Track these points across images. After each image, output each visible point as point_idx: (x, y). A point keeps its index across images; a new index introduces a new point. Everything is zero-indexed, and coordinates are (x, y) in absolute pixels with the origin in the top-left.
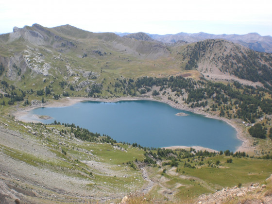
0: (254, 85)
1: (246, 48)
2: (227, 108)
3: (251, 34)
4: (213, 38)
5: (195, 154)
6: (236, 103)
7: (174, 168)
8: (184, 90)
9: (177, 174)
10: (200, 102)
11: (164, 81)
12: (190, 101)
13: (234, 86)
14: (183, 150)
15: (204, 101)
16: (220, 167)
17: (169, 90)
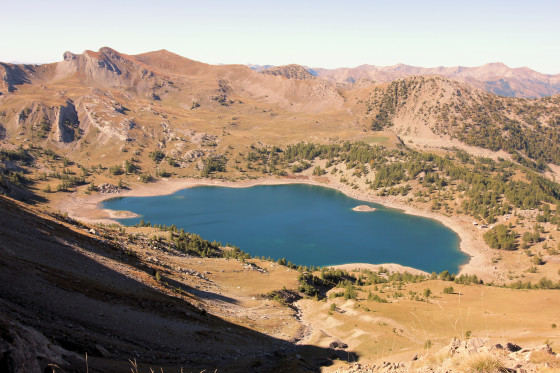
0: (494, 156)
1: (480, 90)
2: (445, 198)
3: (491, 64)
4: (421, 73)
5: (387, 278)
6: (460, 189)
7: (350, 302)
8: (368, 166)
9: (355, 313)
10: (397, 186)
11: (333, 149)
12: (380, 185)
13: (457, 159)
14: (366, 271)
15: (403, 184)
16: (431, 300)
17: (342, 166)
